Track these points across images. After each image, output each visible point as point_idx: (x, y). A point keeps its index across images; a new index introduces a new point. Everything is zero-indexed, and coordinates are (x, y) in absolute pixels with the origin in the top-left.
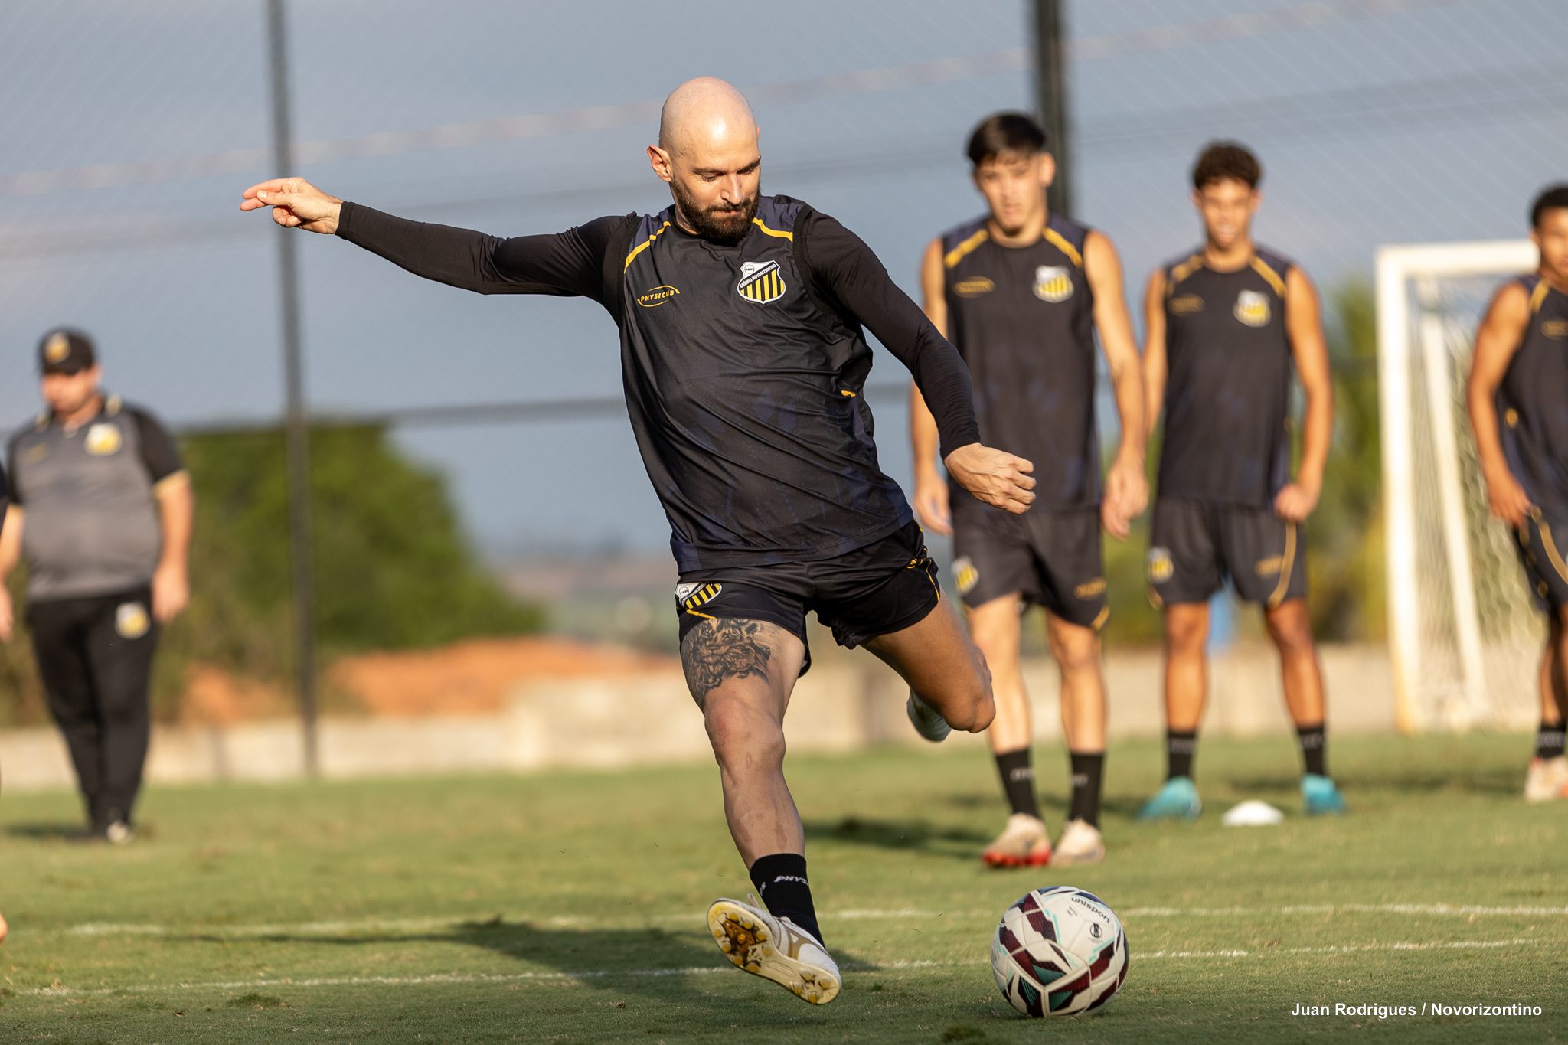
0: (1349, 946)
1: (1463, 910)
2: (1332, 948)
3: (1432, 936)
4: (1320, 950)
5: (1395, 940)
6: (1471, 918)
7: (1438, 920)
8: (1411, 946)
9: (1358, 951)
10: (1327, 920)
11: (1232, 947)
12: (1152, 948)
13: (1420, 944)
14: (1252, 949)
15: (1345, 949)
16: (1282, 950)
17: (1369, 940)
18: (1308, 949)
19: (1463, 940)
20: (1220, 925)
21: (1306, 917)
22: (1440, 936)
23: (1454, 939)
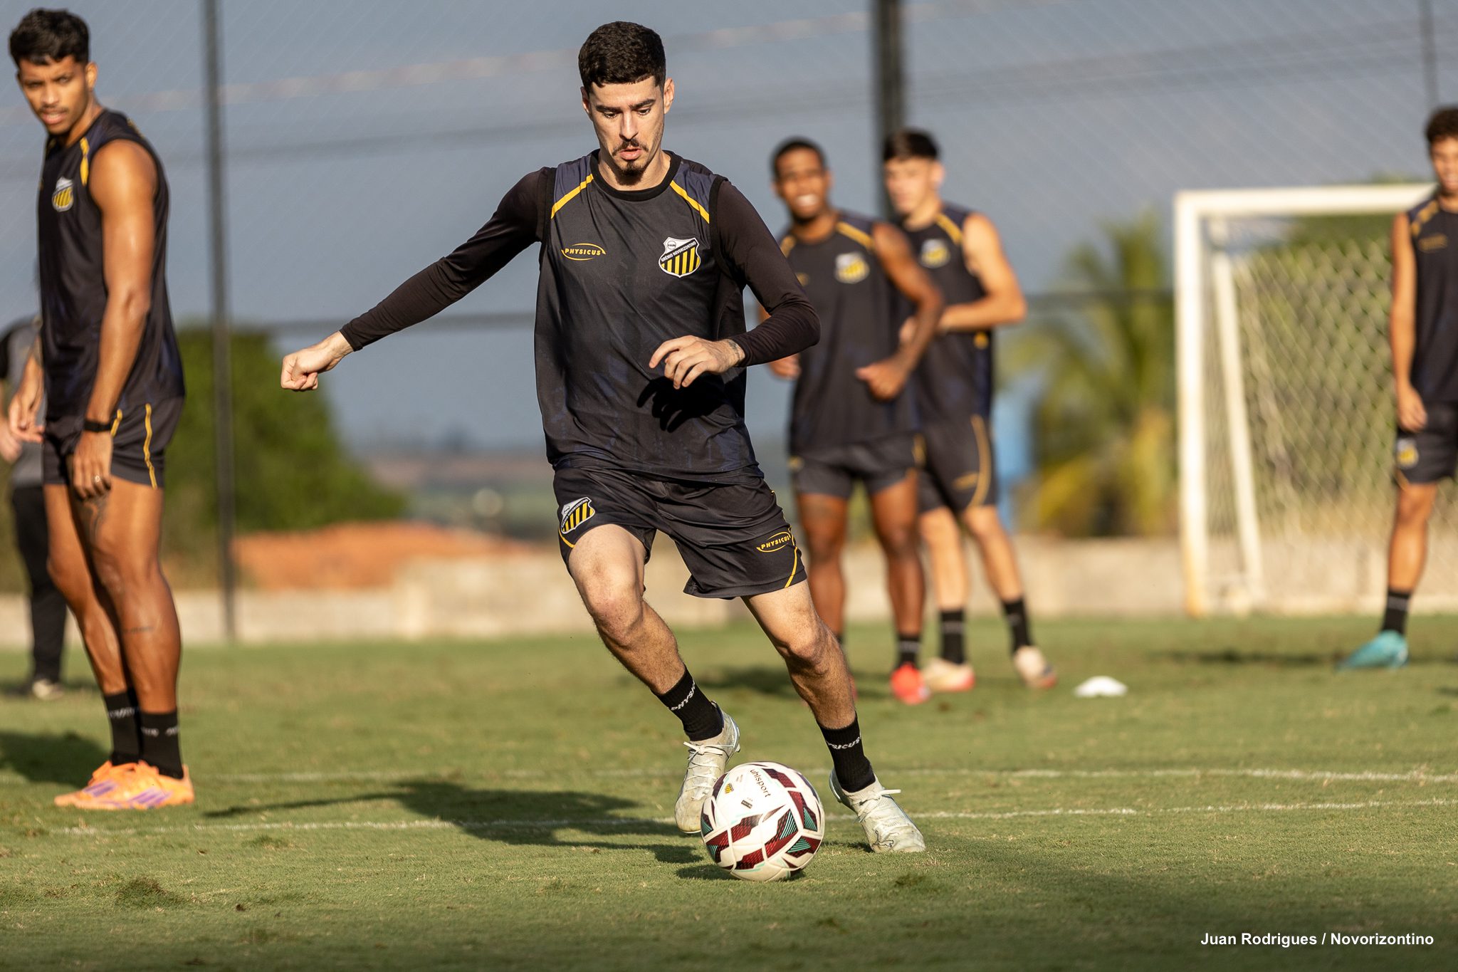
0: (1224, 806)
1: (1316, 775)
2: (1210, 808)
3: (1295, 798)
4: (1199, 809)
5: (1263, 801)
6: (1325, 782)
7: (1295, 784)
8: (1279, 807)
9: (1233, 810)
10: (1197, 783)
11: (1121, 806)
12: (1050, 806)
13: (1287, 805)
14: (1139, 808)
15: (1221, 808)
16: (1165, 809)
17: (1240, 801)
18: (1189, 808)
19: (1323, 802)
20: (1103, 786)
21: (1178, 779)
22: (1303, 798)
23: (1316, 801)
